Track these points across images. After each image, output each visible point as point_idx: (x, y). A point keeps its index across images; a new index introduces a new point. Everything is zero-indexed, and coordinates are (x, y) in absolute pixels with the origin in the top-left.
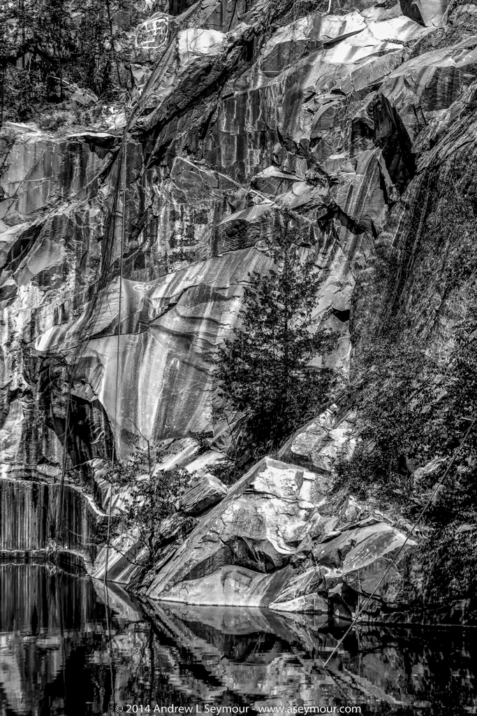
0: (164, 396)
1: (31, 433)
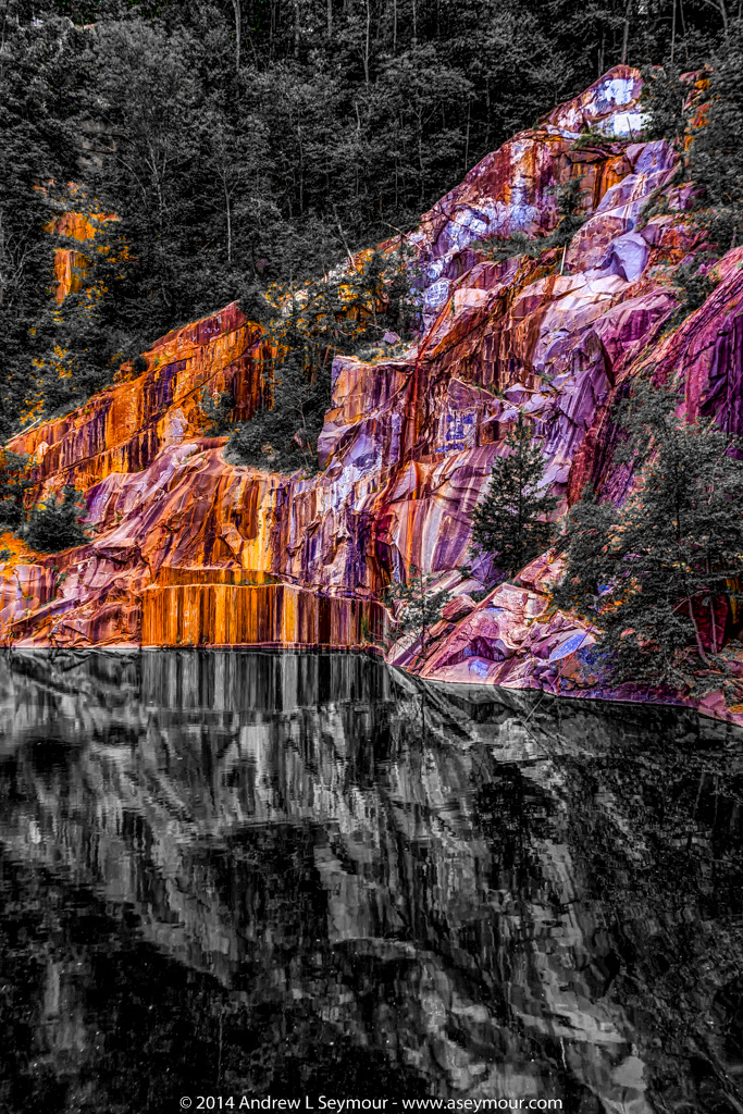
0: (439, 541)
1: (351, 566)
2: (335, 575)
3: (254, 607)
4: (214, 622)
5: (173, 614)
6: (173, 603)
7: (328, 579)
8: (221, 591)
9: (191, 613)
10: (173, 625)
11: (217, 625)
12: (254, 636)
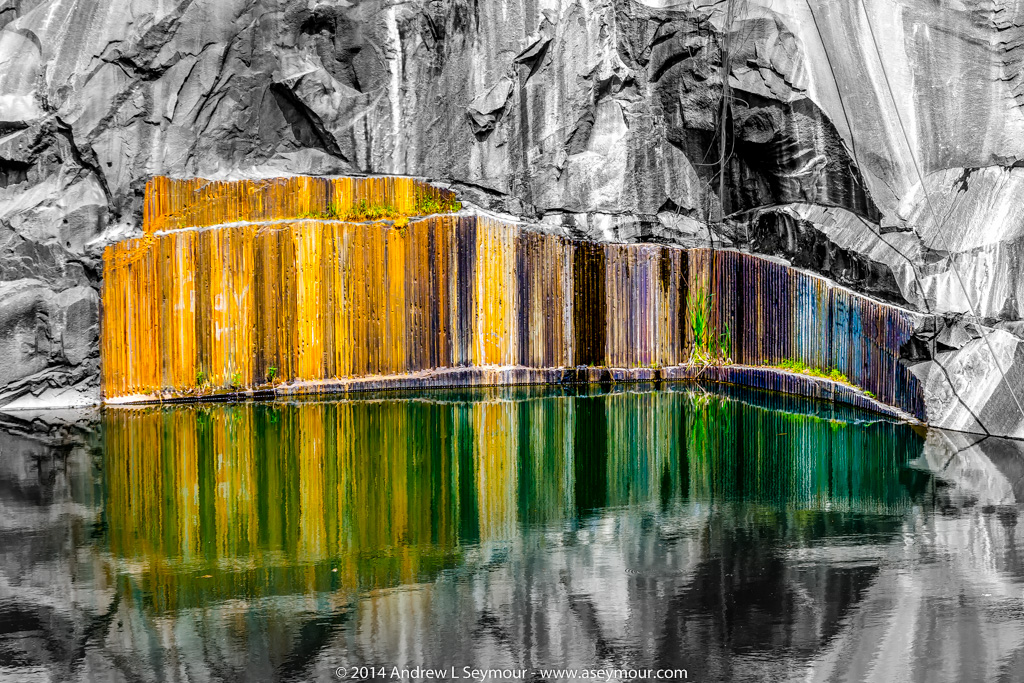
0: (919, 90)
1: (642, 157)
2: (603, 180)
3: (398, 276)
4: (293, 320)
5: (184, 305)
6: (184, 276)
7: (584, 191)
8: (308, 236)
9: (232, 302)
10: (185, 337)
11: (301, 329)
12: (400, 354)
